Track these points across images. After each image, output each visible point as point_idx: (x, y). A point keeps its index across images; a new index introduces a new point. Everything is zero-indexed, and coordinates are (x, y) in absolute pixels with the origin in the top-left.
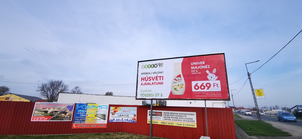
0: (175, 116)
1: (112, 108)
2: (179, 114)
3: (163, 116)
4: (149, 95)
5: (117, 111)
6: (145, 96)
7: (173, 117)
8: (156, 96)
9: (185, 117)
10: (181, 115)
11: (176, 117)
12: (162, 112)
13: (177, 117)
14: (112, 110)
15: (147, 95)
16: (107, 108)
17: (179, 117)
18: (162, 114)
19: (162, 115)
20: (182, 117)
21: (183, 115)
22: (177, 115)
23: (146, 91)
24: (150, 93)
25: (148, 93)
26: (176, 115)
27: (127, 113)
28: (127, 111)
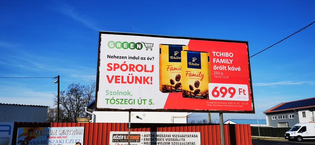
0: (165, 141)
1: (20, 131)
2: (172, 137)
3: (142, 141)
4: (125, 102)
5: (34, 137)
6: (116, 102)
7: (162, 141)
8: (140, 102)
9: (182, 142)
10: (175, 138)
11: (167, 141)
12: (139, 135)
13: (169, 142)
14: (23, 135)
15: (120, 101)
16: (9, 131)
17: (173, 141)
18: (140, 138)
19: (139, 140)
20: (178, 142)
21: (179, 138)
22: (169, 138)
23: (118, 93)
24: (128, 97)
25: (124, 97)
26: (167, 138)
27: (58, 139)
28: (57, 136)
